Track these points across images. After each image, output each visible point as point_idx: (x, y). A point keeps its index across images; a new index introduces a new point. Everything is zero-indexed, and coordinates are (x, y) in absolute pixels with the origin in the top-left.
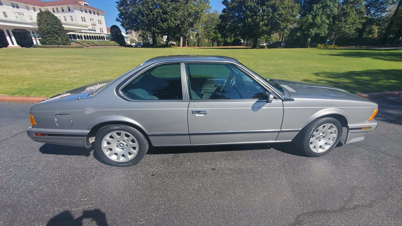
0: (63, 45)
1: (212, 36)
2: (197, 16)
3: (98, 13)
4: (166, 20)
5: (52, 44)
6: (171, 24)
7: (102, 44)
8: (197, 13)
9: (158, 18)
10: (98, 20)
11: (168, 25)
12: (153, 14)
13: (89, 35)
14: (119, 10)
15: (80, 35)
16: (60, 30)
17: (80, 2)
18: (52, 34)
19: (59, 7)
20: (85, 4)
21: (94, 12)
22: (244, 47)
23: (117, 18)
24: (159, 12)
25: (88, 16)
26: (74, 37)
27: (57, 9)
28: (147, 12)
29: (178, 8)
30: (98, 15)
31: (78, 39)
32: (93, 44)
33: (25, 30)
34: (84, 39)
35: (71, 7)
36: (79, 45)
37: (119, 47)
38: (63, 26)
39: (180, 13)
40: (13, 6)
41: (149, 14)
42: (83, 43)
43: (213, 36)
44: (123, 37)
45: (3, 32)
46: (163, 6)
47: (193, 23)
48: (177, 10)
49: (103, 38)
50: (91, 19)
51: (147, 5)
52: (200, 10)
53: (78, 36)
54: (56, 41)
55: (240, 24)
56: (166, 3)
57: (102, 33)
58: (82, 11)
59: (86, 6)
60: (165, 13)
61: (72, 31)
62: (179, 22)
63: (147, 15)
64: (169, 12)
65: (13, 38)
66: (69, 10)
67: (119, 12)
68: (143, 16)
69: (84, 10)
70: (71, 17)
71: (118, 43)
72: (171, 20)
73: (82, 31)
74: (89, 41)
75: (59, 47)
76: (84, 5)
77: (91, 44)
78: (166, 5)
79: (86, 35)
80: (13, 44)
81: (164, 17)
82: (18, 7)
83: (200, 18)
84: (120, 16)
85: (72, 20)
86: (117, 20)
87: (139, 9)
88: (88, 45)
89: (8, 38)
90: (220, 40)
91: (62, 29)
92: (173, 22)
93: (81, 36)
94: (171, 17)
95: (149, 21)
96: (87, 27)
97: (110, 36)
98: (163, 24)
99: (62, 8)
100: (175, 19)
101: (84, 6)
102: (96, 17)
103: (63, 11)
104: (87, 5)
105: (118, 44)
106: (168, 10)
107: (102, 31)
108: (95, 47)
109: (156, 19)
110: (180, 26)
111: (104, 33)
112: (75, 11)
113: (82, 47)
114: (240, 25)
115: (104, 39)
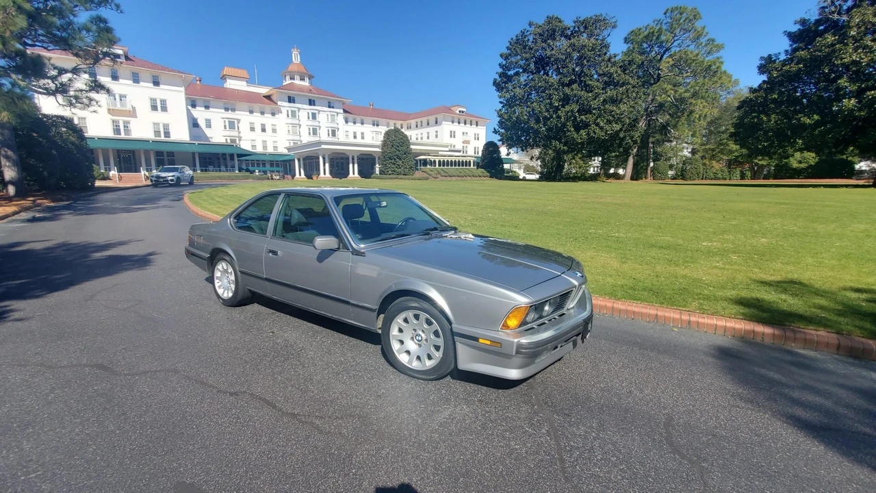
0: (404, 175)
1: (731, 152)
2: (680, 109)
3: (477, 122)
4: (586, 125)
5: (390, 174)
6: (594, 132)
7: (459, 174)
8: (682, 100)
9: (568, 124)
10: (475, 134)
11: (588, 134)
12: (559, 117)
13: (446, 159)
14: (500, 116)
15: (433, 160)
16: (405, 154)
17: (453, 109)
18: (395, 159)
19: (425, 120)
20: (460, 112)
21: (471, 122)
22: (861, 182)
23: (495, 129)
24: (572, 111)
25: (459, 129)
26: (425, 163)
27: (422, 122)
28: (546, 114)
29: (619, 98)
30: (477, 125)
31: (428, 167)
32: (447, 175)
33: (370, 155)
34: (437, 166)
35: (440, 117)
36: (425, 175)
37: (488, 178)
38: (412, 147)
39: (623, 107)
40: (374, 125)
41: (551, 117)
42: (431, 173)
43: (736, 154)
44: (500, 161)
45: (348, 159)
46: (583, 99)
47: (668, 125)
48: (614, 101)
49: (467, 164)
50: (463, 133)
51: (548, 101)
52: (687, 95)
53: (431, 161)
54: (396, 169)
55: (809, 118)
56: (591, 91)
57: (465, 154)
58: (453, 122)
59: (461, 113)
60: (585, 110)
61: (424, 155)
62: (617, 127)
63: (546, 119)
64: (594, 109)
65: (356, 166)
66: (436, 123)
67: (498, 119)
68: (538, 121)
69: (456, 120)
70: (437, 132)
71: (488, 172)
72: (597, 125)
73: (440, 153)
74: (442, 169)
75: (397, 178)
76: (458, 112)
77: (443, 173)
78: (590, 94)
79: (442, 159)
80: (354, 174)
81: (582, 120)
82: (378, 125)
83: (691, 113)
84: (501, 123)
85: (437, 136)
86: (495, 132)
87: (533, 110)
88: (439, 175)
89: (351, 166)
90: (760, 163)
91: (408, 152)
92: (601, 128)
93: (435, 161)
94: (597, 118)
95: (549, 130)
96: (447, 147)
97: (479, 161)
98: (578, 133)
99: (428, 120)
100: (609, 122)
101: (459, 115)
102: (471, 130)
103: (428, 124)
104: (463, 112)
105: (488, 174)
106: (594, 104)
107: (466, 151)
108: (449, 178)
109: (564, 125)
110: (622, 135)
111: (469, 154)
112: (444, 122)
113: (427, 179)
114: (808, 121)
115: (470, 165)
